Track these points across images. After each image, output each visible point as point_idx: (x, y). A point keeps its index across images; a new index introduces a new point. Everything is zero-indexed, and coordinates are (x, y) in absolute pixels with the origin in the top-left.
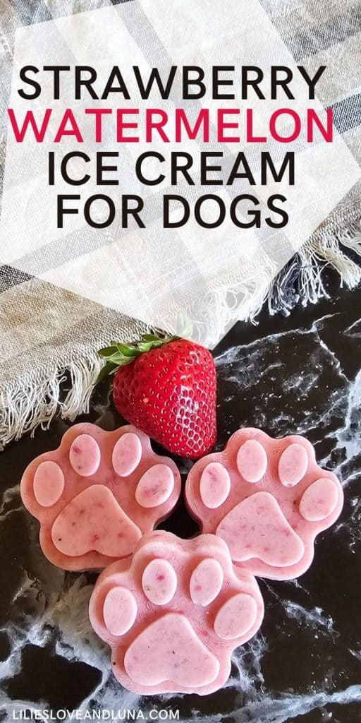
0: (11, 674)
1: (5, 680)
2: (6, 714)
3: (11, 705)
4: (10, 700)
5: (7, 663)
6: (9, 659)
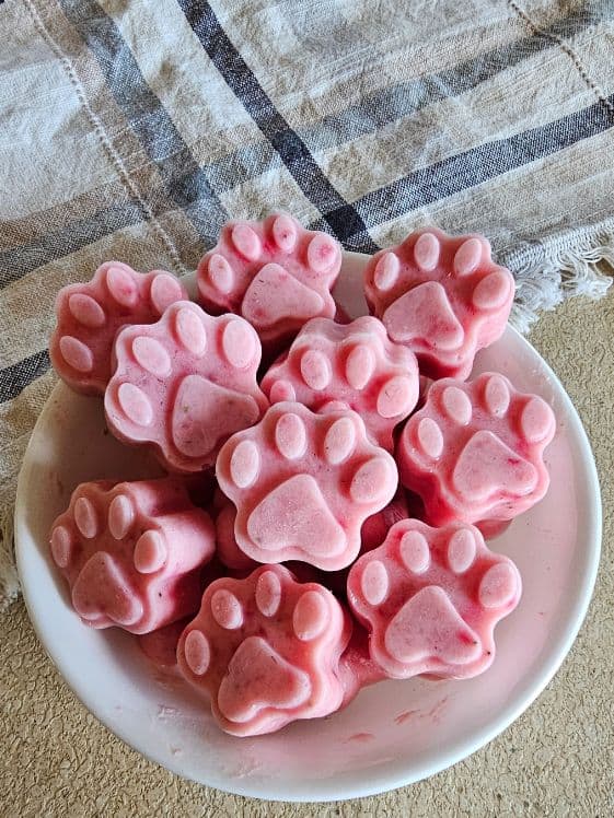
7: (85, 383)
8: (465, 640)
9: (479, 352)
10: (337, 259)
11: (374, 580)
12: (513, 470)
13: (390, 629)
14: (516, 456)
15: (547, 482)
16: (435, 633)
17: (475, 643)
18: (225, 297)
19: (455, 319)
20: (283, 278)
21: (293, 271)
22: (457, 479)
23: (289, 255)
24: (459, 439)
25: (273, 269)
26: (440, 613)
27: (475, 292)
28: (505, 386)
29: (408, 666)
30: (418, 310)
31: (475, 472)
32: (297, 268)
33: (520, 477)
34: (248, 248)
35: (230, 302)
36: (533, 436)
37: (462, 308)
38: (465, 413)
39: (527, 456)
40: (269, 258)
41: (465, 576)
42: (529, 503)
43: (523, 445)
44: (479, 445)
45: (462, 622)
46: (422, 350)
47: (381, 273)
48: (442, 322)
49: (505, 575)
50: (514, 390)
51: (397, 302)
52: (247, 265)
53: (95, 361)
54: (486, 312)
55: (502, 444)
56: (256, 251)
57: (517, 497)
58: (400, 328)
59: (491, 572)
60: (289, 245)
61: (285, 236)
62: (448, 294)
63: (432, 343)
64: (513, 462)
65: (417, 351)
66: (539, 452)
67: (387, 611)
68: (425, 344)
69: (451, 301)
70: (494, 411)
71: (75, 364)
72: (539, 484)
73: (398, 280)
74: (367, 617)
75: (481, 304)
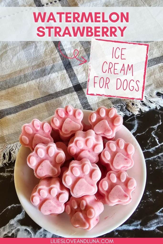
0: (22, 218)
1: (20, 220)
2: (19, 230)
3: (21, 227)
4: (21, 226)
5: (21, 215)
6: (21, 214)
7: (27, 146)
8: (126, 196)
9: (116, 132)
10: (82, 115)
11: (105, 185)
12: (126, 161)
13: (109, 195)
14: (126, 158)
15: (133, 163)
16: (119, 195)
17: (128, 197)
18: (58, 127)
19: (110, 128)
20: (70, 121)
21: (72, 119)
22: (114, 164)
23: (71, 115)
24: (114, 155)
25: (68, 120)
26: (120, 191)
27: (114, 121)
28: (123, 142)
29: (114, 203)
30: (102, 126)
31: (118, 162)
32: (73, 118)
33: (128, 163)
34: (62, 115)
35: (59, 128)
36: (129, 153)
37: (111, 125)
38: (114, 149)
39: (129, 157)
40: (67, 117)
41: (124, 182)
42: (130, 168)
43: (128, 155)
44: (118, 156)
45: (124, 192)
46: (103, 135)
47: (93, 119)
48: (107, 129)
49: (133, 181)
50: (125, 142)
51: (96, 125)
52: (62, 119)
53: (29, 141)
54: (117, 126)
55: (123, 155)
56: (63, 115)
57: (127, 167)
58: (98, 131)
59: (130, 181)
60: (71, 113)
61: (70, 111)
62: (108, 122)
63: (105, 134)
64: (126, 159)
65: (102, 136)
66: (131, 156)
67: (108, 191)
68: (104, 134)
69: (109, 124)
70: (121, 148)
71: (25, 142)
72: (132, 164)
73: (96, 119)
74: (104, 193)
75: (115, 124)
